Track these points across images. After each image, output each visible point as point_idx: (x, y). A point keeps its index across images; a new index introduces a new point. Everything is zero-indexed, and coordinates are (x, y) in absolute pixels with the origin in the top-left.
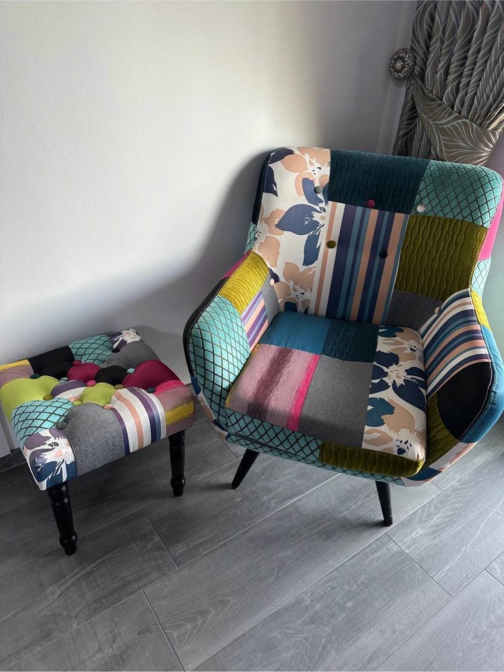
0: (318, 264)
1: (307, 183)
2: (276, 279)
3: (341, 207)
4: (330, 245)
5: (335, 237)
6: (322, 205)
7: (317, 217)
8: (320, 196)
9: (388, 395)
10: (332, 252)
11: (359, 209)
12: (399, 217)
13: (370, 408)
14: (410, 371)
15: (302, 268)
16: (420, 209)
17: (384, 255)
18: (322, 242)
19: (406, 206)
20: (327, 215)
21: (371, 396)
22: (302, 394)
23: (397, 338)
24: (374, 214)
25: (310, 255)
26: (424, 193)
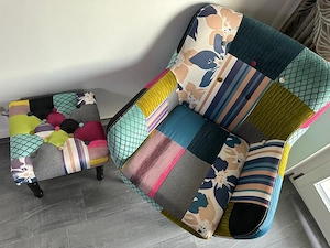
0: (208, 88)
1: (218, 38)
2: (181, 89)
3: (234, 59)
4: (219, 80)
5: (224, 76)
6: (223, 55)
7: (217, 61)
8: (224, 48)
9: (209, 193)
10: (219, 84)
11: (245, 65)
12: (267, 80)
13: (196, 199)
14: (229, 179)
15: (198, 88)
16: (282, 80)
17: (248, 98)
18: (214, 77)
19: (274, 75)
20: (224, 62)
21: (200, 191)
22: (164, 178)
23: (234, 149)
24: (253, 71)
25: (205, 82)
26: (288, 71)
